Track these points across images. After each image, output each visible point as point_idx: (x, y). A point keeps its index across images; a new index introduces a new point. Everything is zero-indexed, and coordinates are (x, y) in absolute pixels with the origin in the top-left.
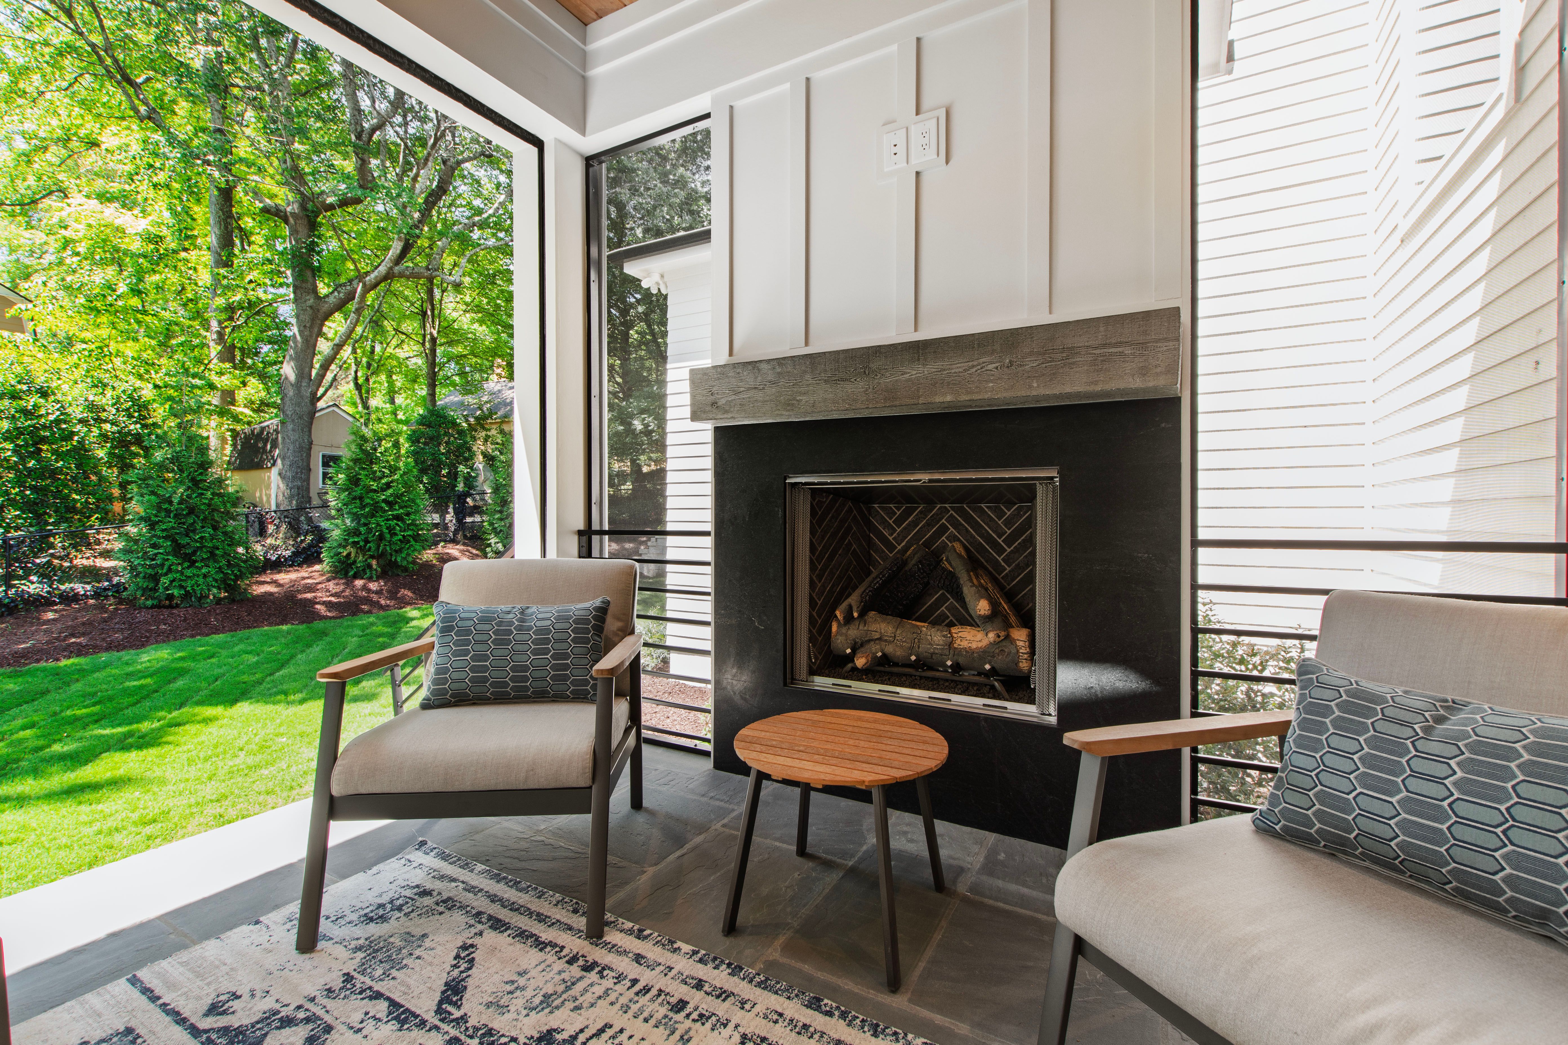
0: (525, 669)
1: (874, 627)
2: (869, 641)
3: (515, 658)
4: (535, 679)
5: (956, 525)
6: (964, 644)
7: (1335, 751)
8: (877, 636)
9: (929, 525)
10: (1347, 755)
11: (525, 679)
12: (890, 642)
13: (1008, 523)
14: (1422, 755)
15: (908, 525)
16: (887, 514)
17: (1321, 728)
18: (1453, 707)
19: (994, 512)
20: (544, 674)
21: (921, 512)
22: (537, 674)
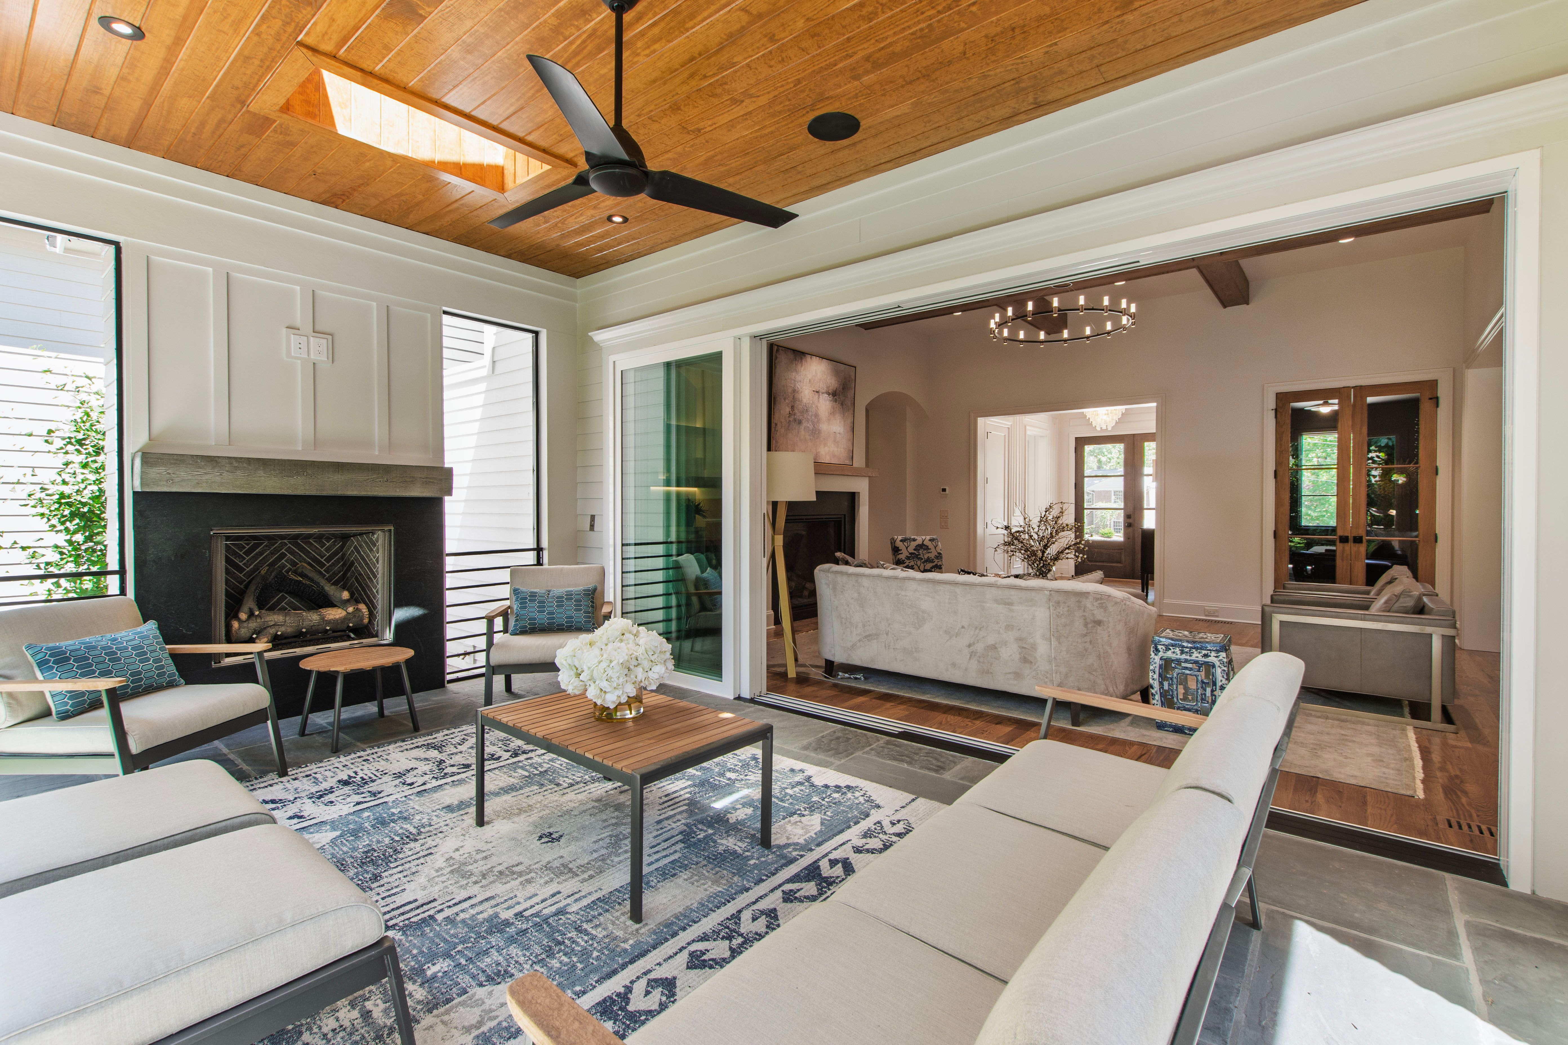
0: (140, 673)
1: (268, 619)
2: (265, 628)
3: (130, 667)
4: (147, 678)
5: (292, 553)
6: (331, 617)
7: (531, 607)
8: (272, 623)
9: (272, 553)
10: (533, 607)
11: (141, 680)
12: (282, 625)
13: (327, 550)
14: (549, 602)
15: (256, 554)
16: (239, 548)
17: (526, 603)
18: (549, 591)
19: (319, 544)
20: (152, 673)
21: (266, 546)
22: (148, 675)
